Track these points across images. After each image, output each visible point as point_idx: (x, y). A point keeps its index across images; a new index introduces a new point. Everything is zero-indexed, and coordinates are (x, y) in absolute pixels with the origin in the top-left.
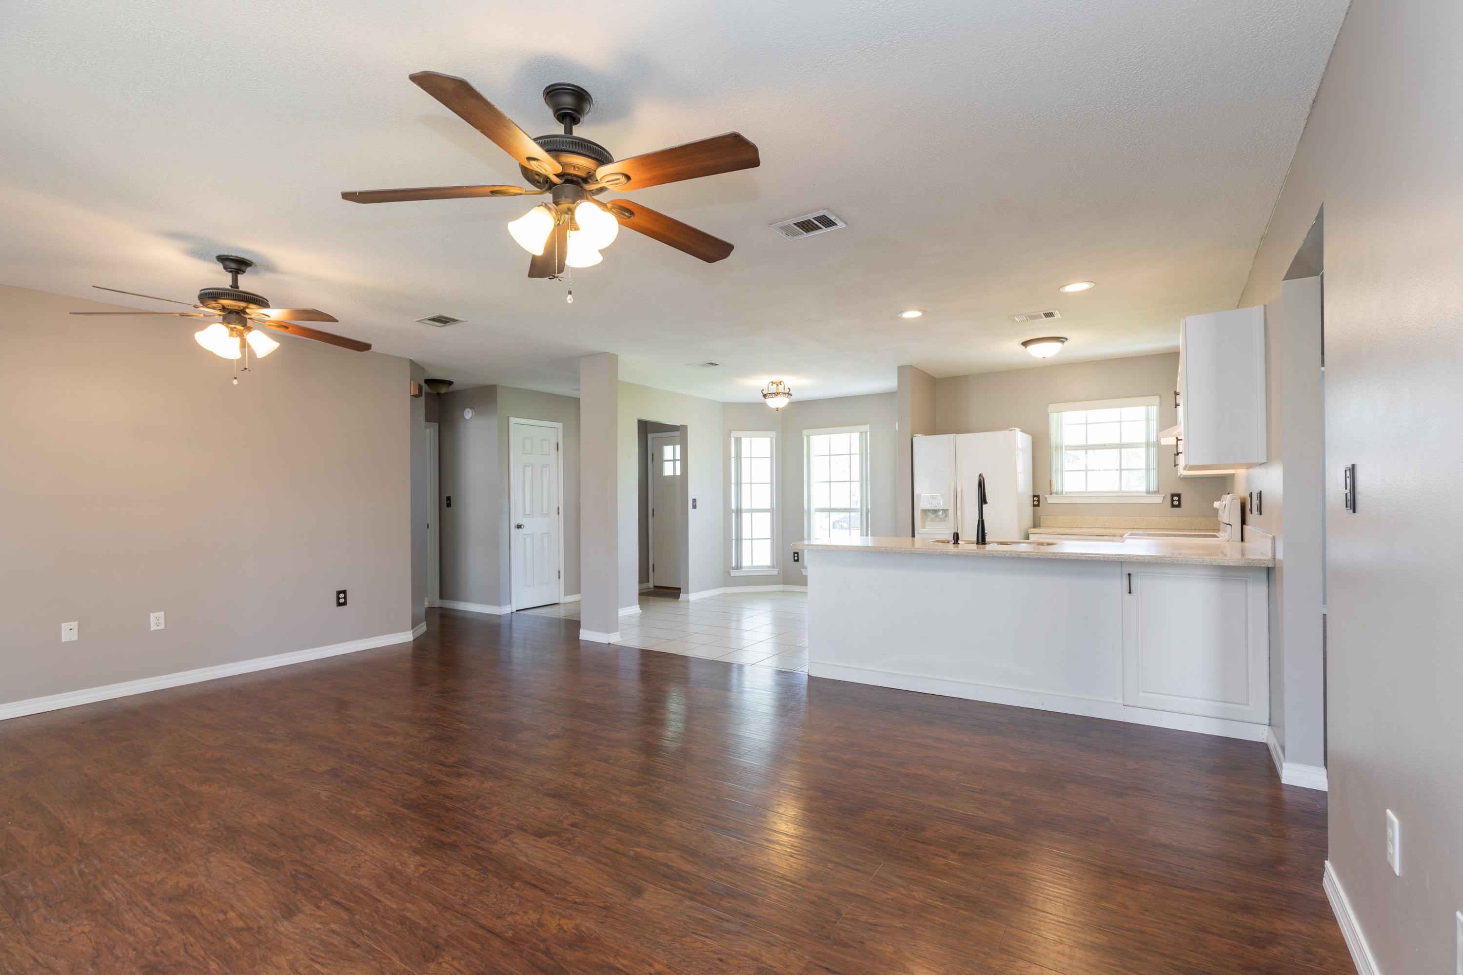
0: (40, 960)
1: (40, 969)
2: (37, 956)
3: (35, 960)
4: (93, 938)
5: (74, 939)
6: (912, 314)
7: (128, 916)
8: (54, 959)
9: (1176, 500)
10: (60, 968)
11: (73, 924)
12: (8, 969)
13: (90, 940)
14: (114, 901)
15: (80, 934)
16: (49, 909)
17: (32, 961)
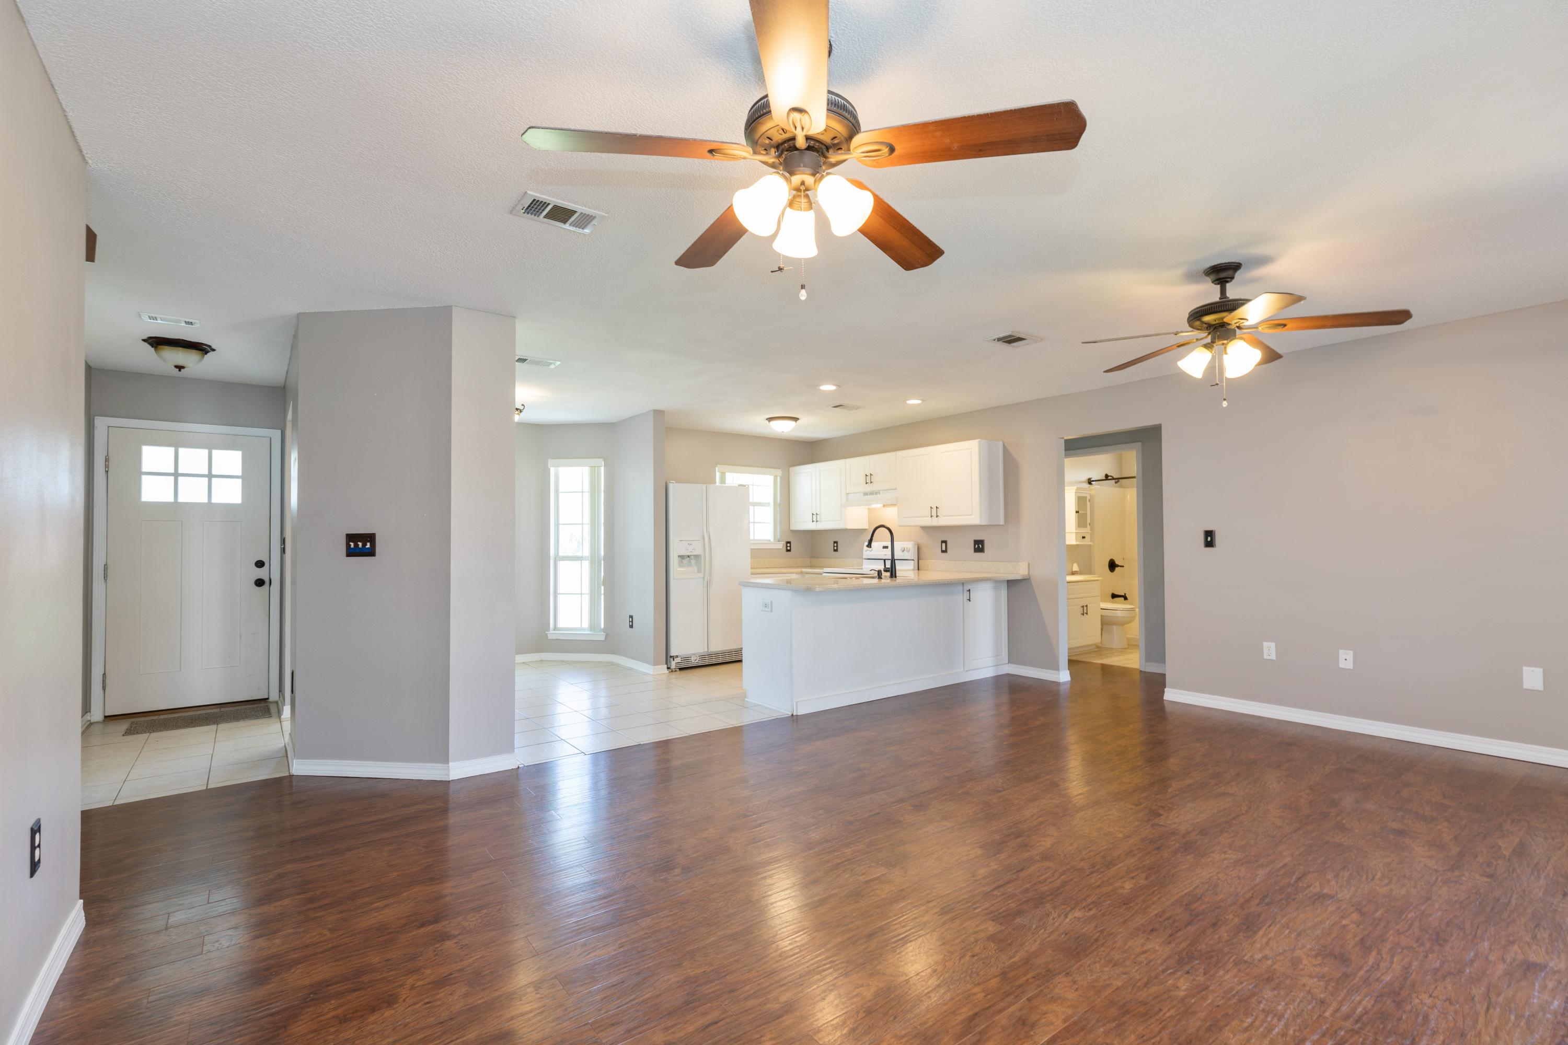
0: (1485, 1006)
1: (1493, 1000)
2: (1483, 1011)
3: (1488, 1009)
4: (1433, 986)
5: (1444, 998)
6: (828, 387)
7: (1388, 978)
8: (1476, 999)
9: (788, 547)
10: (1482, 988)
11: (1426, 1008)
12: (1513, 1021)
13: (1436, 987)
14: (1371, 997)
15: (1434, 998)
16: (1417, 1040)
17: (1491, 1011)
